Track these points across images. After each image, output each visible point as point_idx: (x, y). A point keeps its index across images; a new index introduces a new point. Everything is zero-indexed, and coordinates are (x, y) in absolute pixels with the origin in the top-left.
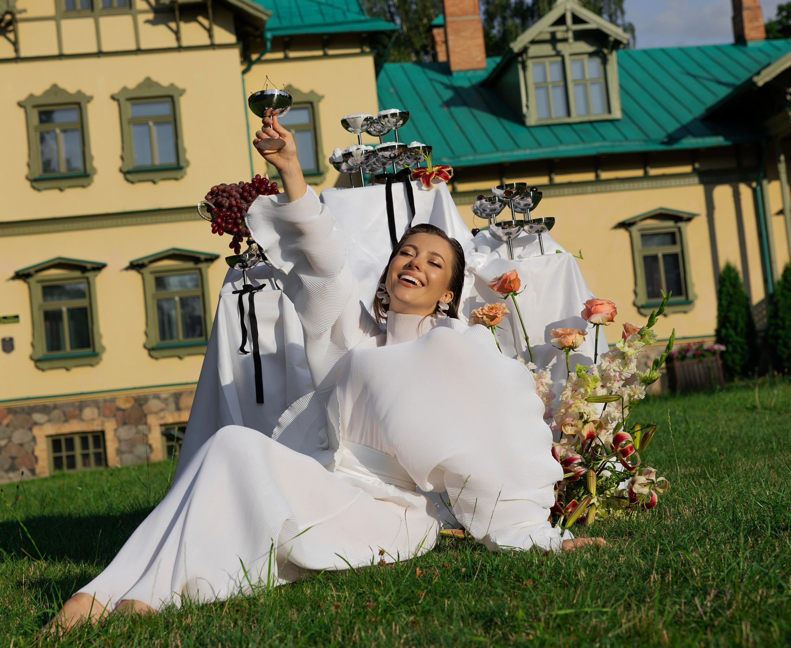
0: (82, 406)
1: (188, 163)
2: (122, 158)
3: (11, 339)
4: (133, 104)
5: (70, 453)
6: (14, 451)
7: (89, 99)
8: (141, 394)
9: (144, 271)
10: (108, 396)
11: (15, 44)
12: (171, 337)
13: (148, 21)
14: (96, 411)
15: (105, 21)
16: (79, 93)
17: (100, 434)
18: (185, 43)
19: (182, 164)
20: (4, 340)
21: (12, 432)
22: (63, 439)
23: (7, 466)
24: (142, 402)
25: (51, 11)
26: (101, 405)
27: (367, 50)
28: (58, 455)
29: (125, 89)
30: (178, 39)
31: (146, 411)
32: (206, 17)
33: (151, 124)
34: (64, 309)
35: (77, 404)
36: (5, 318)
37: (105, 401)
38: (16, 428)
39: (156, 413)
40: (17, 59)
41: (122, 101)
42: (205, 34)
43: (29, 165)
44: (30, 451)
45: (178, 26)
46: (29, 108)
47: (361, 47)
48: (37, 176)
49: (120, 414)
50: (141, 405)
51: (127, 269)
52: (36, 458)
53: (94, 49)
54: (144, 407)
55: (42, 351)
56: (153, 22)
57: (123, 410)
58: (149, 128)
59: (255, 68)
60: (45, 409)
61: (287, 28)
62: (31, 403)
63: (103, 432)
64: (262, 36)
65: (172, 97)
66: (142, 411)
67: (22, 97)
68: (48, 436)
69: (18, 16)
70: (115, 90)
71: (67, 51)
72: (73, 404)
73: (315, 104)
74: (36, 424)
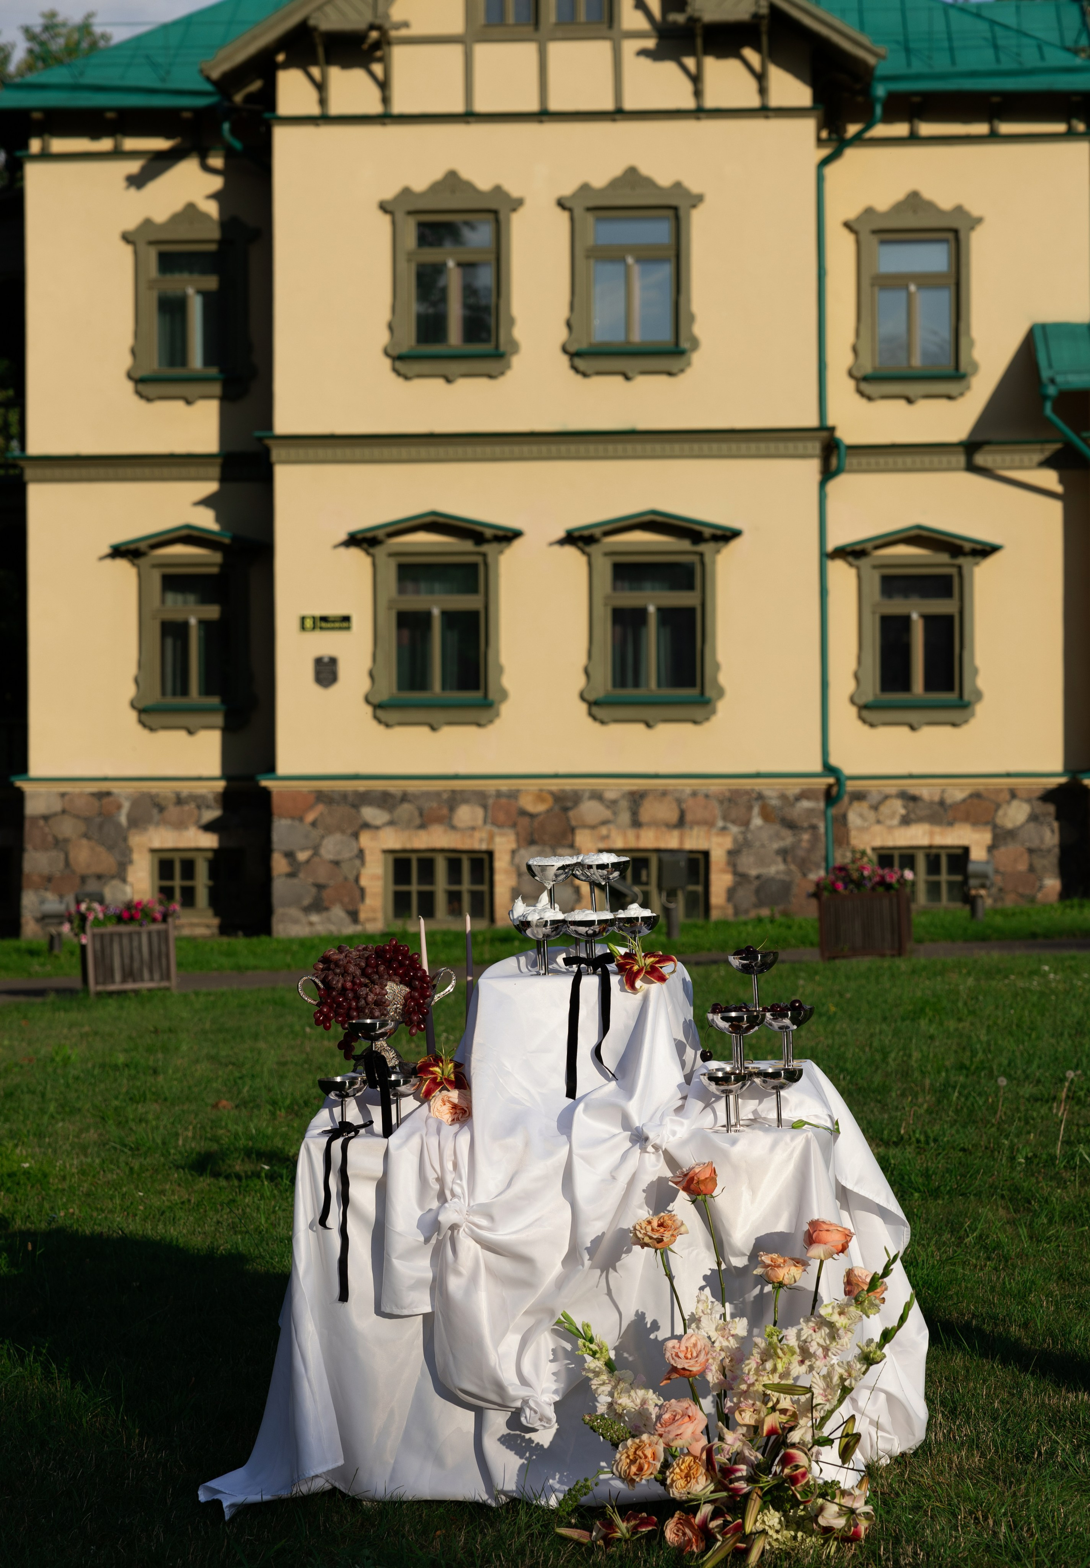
0: (454, 800)
1: (695, 343)
2: (569, 325)
3: (333, 661)
4: (598, 220)
5: (426, 888)
6: (322, 874)
7: (517, 204)
8: (568, 788)
9: (593, 549)
10: (504, 786)
11: (384, 85)
12: (636, 684)
13: (643, 53)
14: (480, 812)
15: (557, 50)
16: (498, 190)
17: (485, 857)
18: (710, 102)
19: (684, 344)
20: (319, 661)
21: (323, 837)
22: (414, 857)
23: (306, 902)
24: (569, 804)
25: (457, 27)
26: (490, 801)
27: (1081, 127)
28: (403, 888)
29: (585, 188)
30: (698, 93)
31: (573, 823)
32: (758, 48)
33: (630, 260)
34: (436, 612)
35: (445, 796)
36: (324, 619)
37: (499, 794)
38: (329, 831)
39: (593, 827)
40: (386, 118)
41: (579, 212)
42: (752, 84)
43: (391, 327)
44: (351, 877)
45: (699, 66)
46: (400, 216)
47: (1067, 120)
48: (404, 350)
49: (525, 821)
50: (566, 809)
51: (562, 542)
52: (362, 891)
53: (533, 106)
54: (571, 814)
55: (388, 688)
56: (654, 55)
57: (532, 816)
58: (627, 268)
59: (850, 154)
60: (385, 801)
61: (918, 77)
62: (361, 786)
63: (490, 854)
64: (867, 91)
65: (675, 209)
66: (568, 819)
67: (389, 193)
68: (386, 852)
69: (393, 33)
70: (567, 189)
71: (481, 106)
72: (438, 794)
73: (962, 235)
74: (366, 826)
